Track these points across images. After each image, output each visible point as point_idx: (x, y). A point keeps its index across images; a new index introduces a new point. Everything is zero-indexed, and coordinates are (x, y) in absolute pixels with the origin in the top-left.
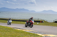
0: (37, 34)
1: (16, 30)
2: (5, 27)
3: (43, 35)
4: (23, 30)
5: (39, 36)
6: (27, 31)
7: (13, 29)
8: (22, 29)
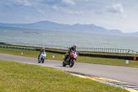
0: (126, 89)
1: (75, 77)
4: (90, 78)
6: (101, 82)
7: (66, 76)
8: (89, 76)
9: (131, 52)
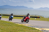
0: (35, 28)
2: (7, 22)
3: (40, 29)
5: (36, 29)
6: (26, 26)
7: (14, 24)
9: (37, 15)
